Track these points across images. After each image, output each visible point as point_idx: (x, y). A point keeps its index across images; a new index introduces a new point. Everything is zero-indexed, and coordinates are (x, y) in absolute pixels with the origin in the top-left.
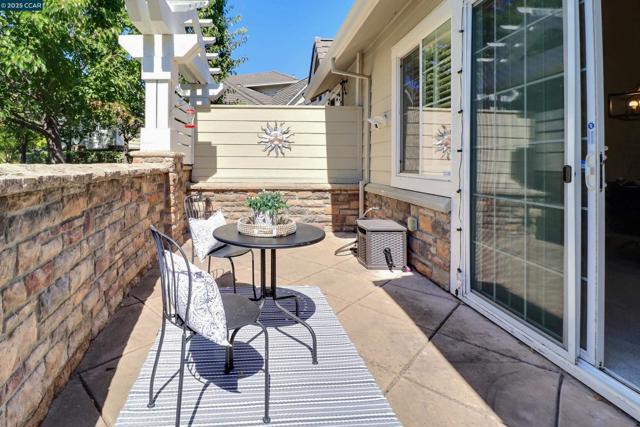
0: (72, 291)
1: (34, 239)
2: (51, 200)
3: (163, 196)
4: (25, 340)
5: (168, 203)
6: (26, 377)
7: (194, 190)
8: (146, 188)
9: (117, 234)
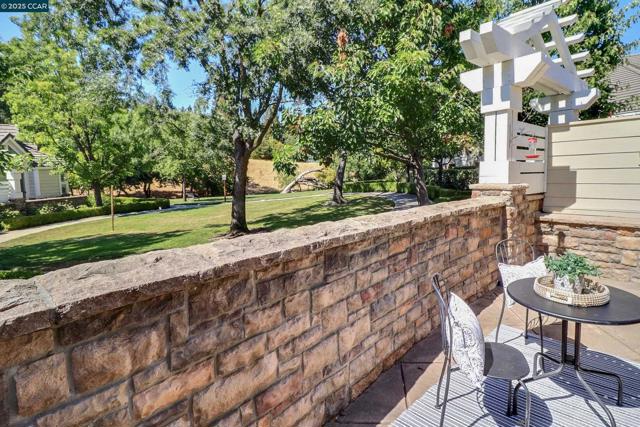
0: (397, 305)
1: (367, 268)
2: (379, 242)
3: (498, 230)
4: (362, 329)
5: (504, 236)
6: (362, 352)
7: (543, 222)
8: (475, 224)
9: (440, 265)
